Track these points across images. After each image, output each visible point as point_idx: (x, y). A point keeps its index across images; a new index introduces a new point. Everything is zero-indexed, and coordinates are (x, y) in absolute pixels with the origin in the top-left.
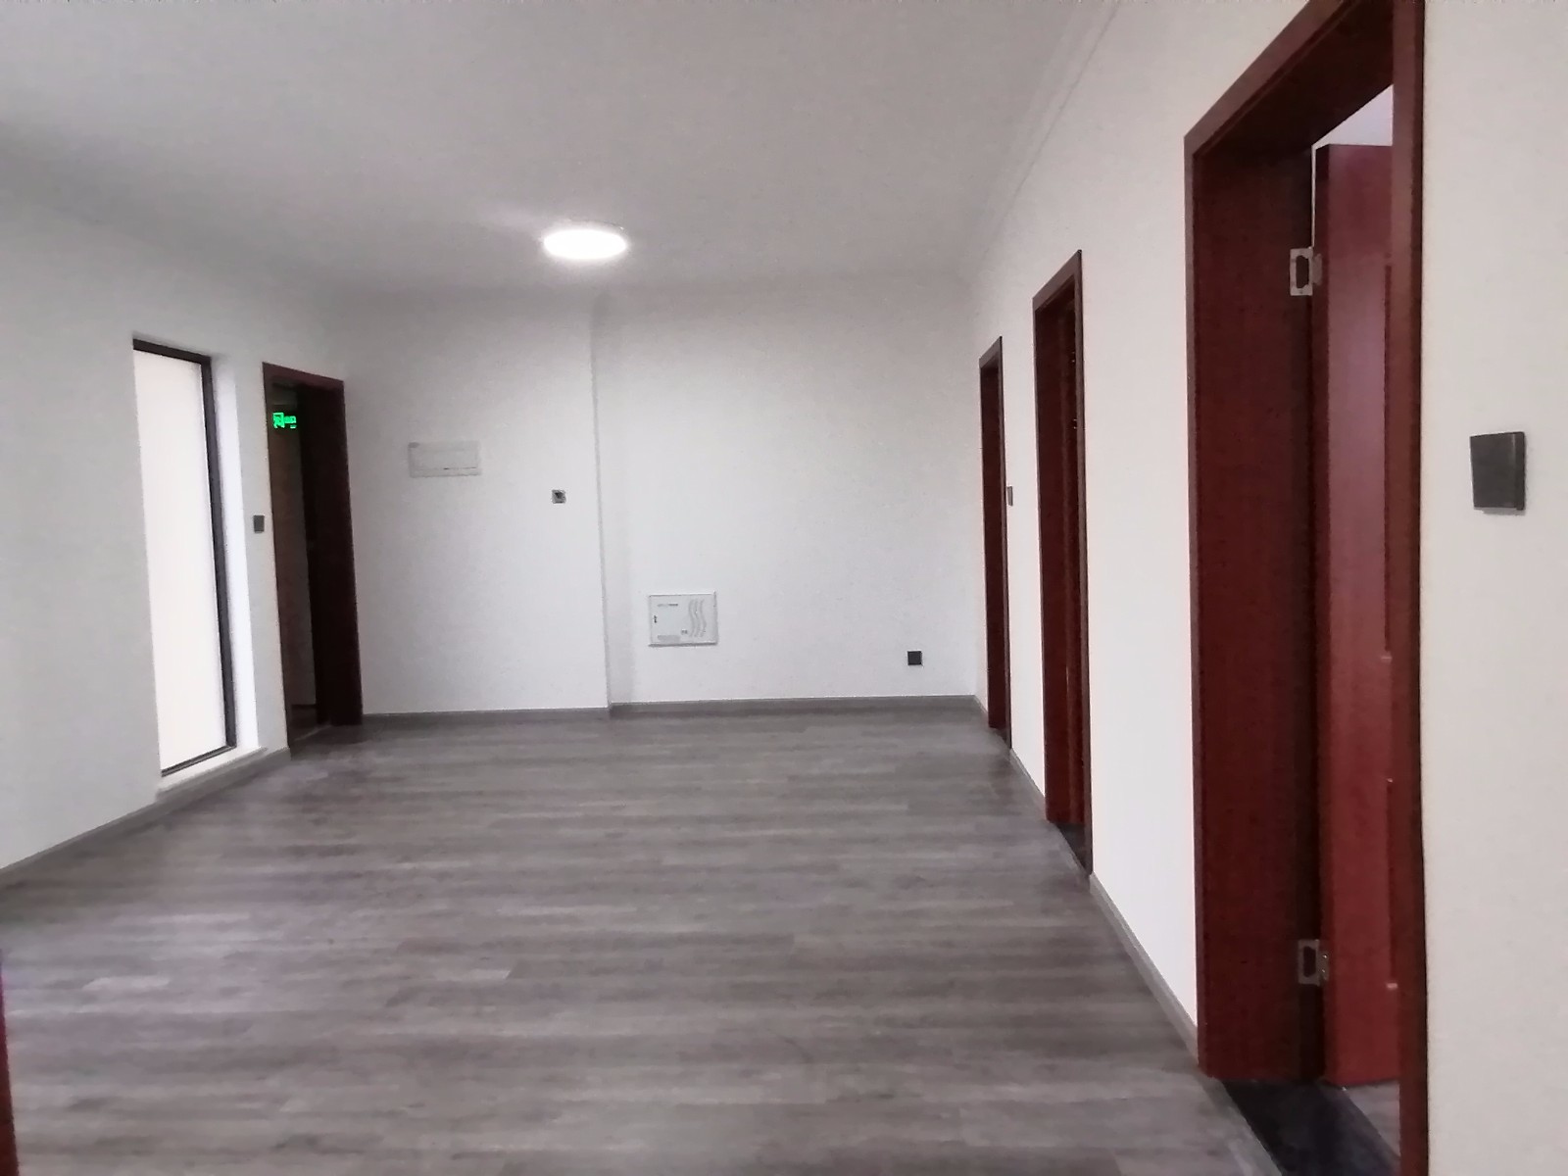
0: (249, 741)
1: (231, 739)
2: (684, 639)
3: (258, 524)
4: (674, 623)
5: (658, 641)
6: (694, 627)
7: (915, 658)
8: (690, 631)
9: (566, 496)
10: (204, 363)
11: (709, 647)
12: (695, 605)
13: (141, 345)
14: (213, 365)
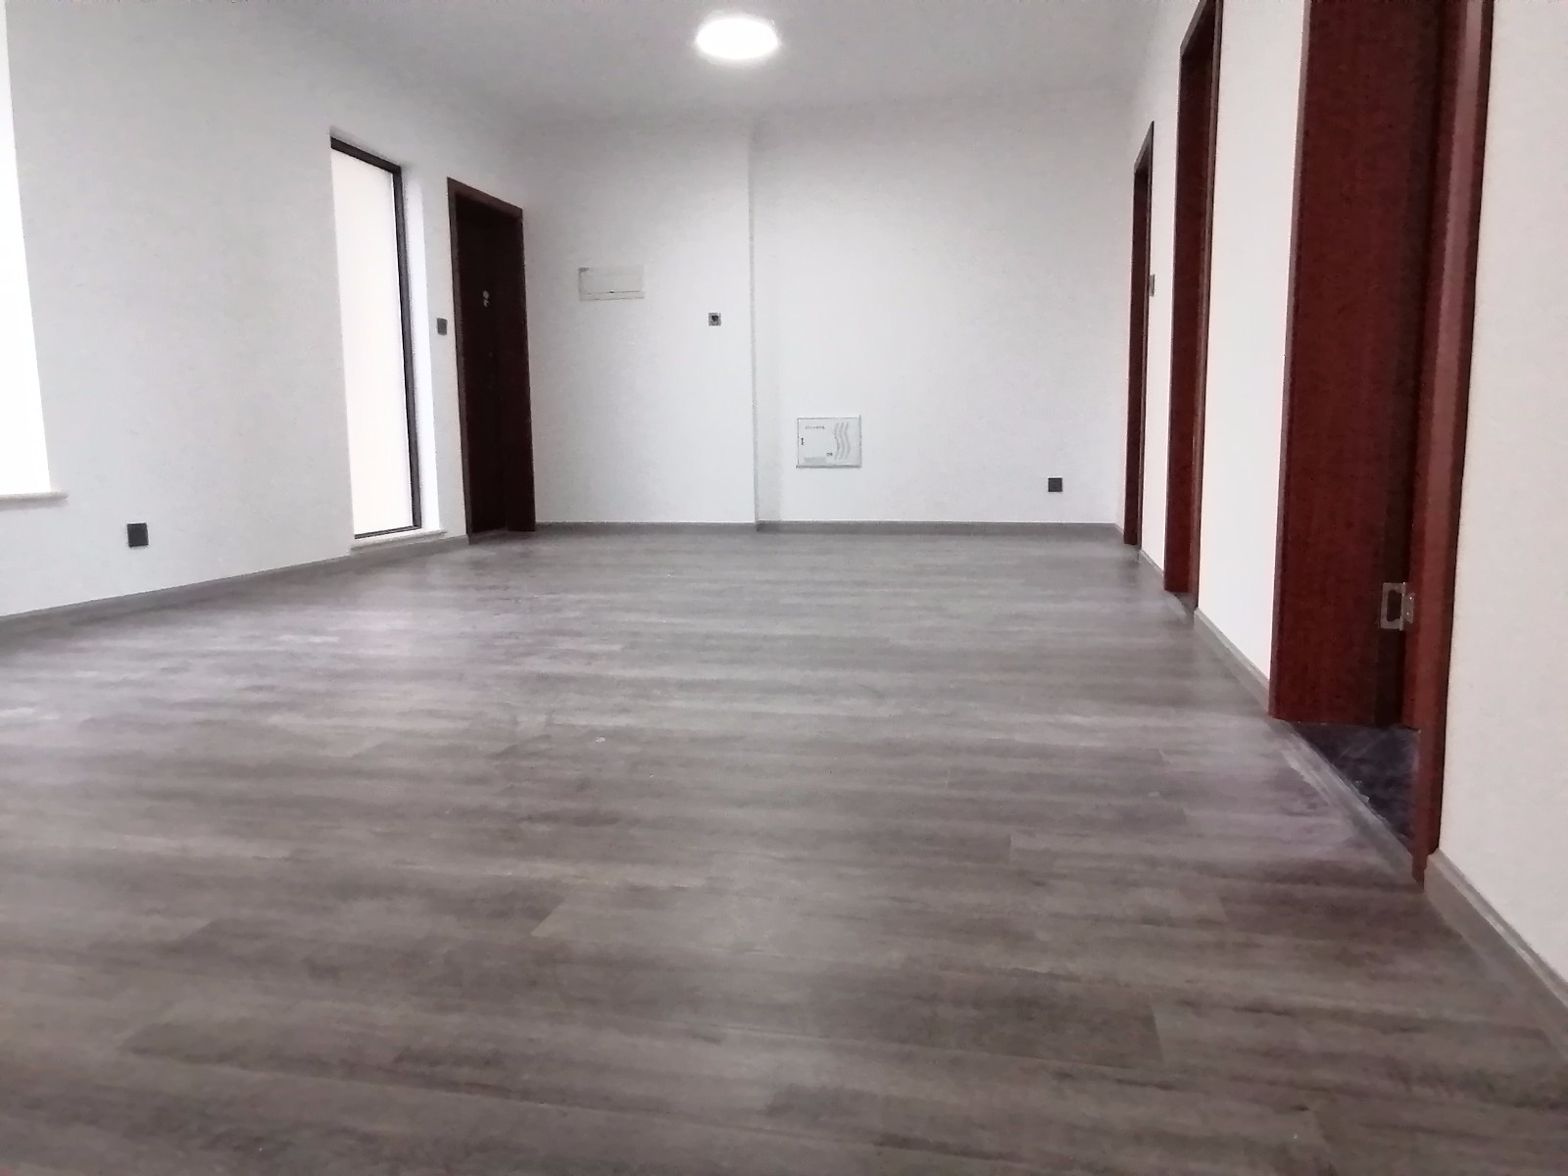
0: (432, 523)
1: (417, 521)
2: (830, 460)
3: (442, 326)
4: (821, 445)
5: (802, 462)
6: (838, 448)
7: (1055, 485)
8: (834, 451)
9: (722, 319)
10: (395, 171)
11: (854, 469)
12: (841, 429)
13: (339, 145)
14: (403, 175)
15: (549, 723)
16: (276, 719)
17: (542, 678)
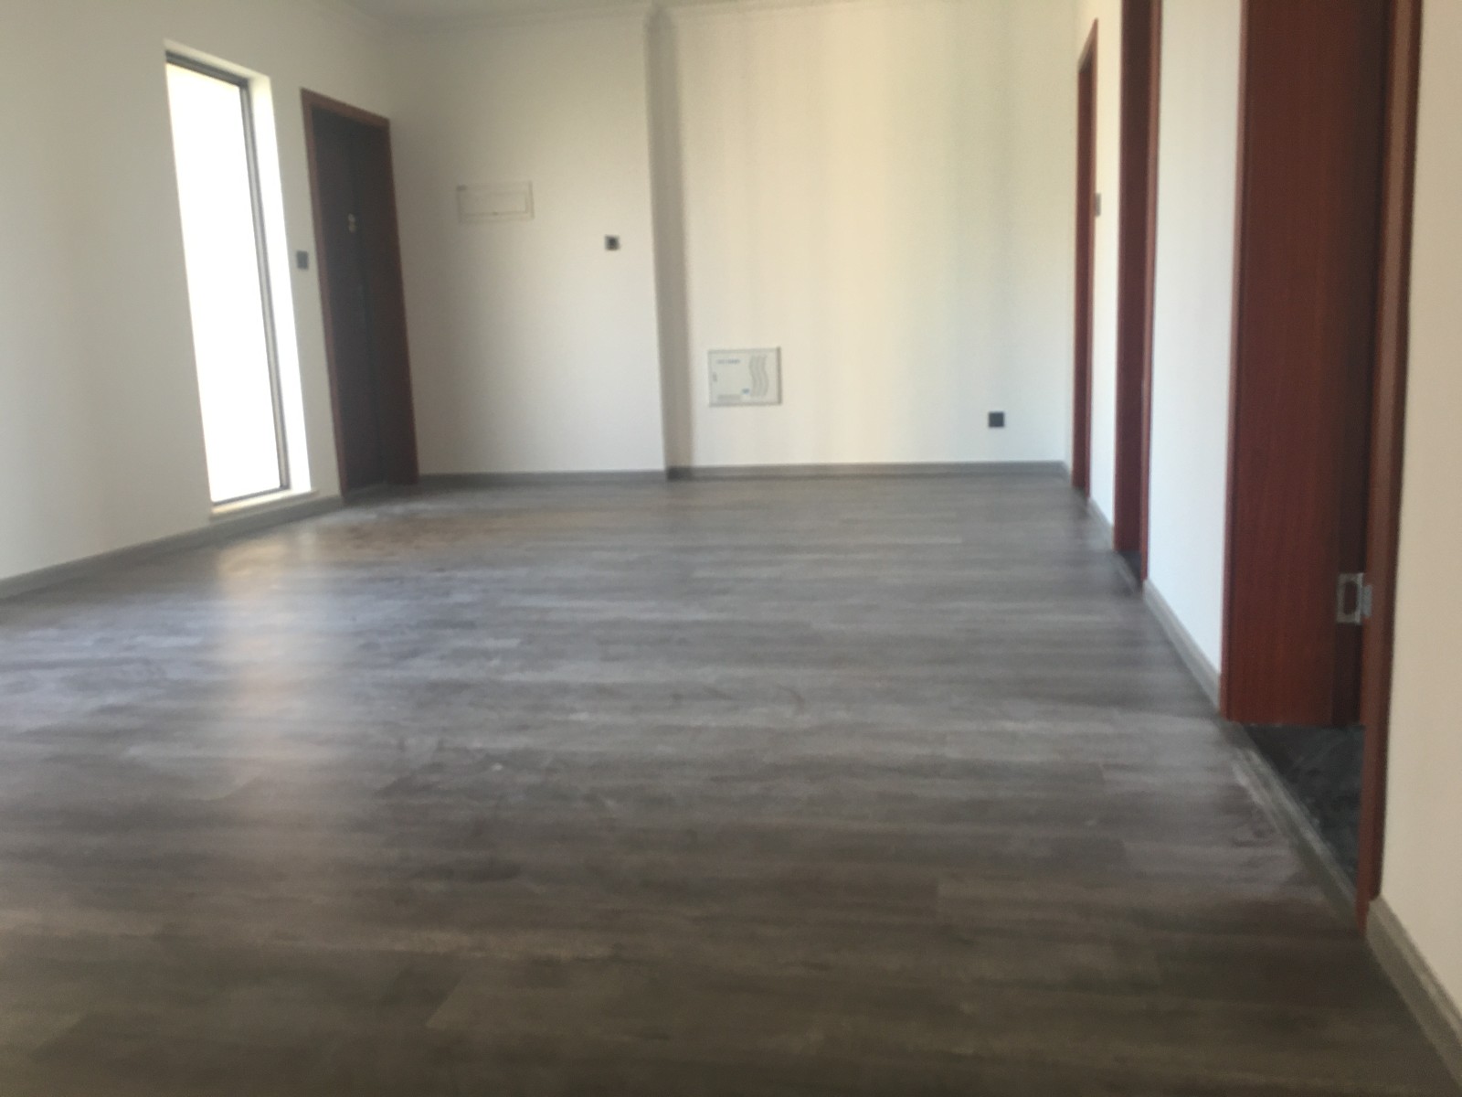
0: (302, 484)
1: (285, 485)
2: (747, 396)
3: (302, 260)
4: (735, 381)
5: (716, 400)
6: (754, 382)
7: (997, 420)
8: (750, 386)
9: (620, 243)
10: (241, 84)
11: (774, 407)
12: (757, 361)
13: (174, 59)
14: (252, 87)
15: (440, 748)
16: (136, 751)
17: (434, 686)
